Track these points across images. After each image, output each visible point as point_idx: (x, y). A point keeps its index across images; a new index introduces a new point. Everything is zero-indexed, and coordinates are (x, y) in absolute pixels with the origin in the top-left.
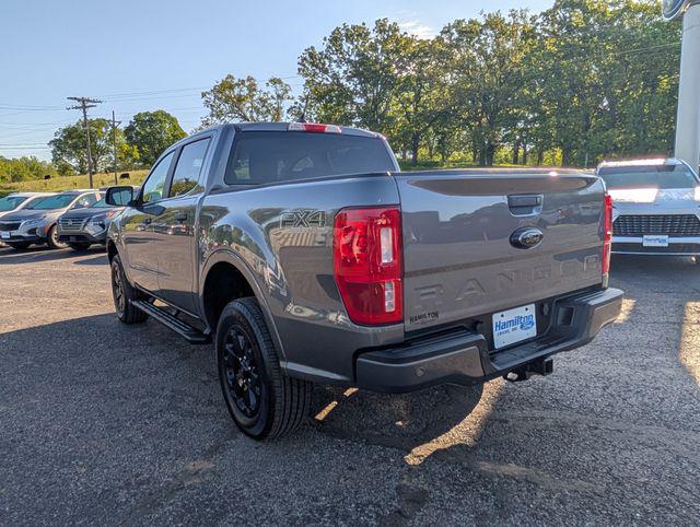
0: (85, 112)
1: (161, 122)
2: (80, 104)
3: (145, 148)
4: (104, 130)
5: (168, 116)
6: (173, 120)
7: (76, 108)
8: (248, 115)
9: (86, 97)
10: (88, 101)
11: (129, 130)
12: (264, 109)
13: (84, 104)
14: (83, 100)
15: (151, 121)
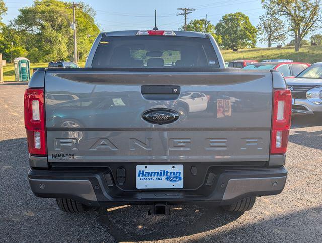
0: (185, 17)
1: (238, 19)
2: (183, 12)
3: (227, 37)
4: (204, 26)
5: (242, 15)
6: (246, 18)
7: (182, 14)
8: (293, 12)
9: (187, 8)
10: (188, 9)
11: (219, 25)
12: (305, 7)
13: (186, 12)
14: (185, 10)
15: (232, 19)
